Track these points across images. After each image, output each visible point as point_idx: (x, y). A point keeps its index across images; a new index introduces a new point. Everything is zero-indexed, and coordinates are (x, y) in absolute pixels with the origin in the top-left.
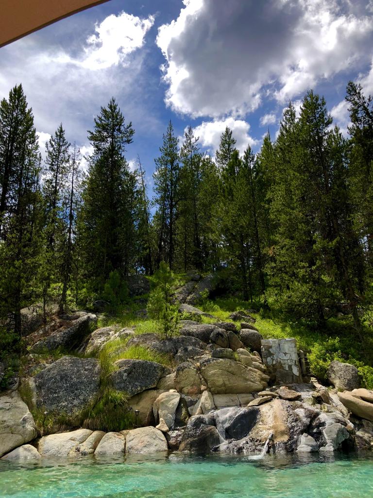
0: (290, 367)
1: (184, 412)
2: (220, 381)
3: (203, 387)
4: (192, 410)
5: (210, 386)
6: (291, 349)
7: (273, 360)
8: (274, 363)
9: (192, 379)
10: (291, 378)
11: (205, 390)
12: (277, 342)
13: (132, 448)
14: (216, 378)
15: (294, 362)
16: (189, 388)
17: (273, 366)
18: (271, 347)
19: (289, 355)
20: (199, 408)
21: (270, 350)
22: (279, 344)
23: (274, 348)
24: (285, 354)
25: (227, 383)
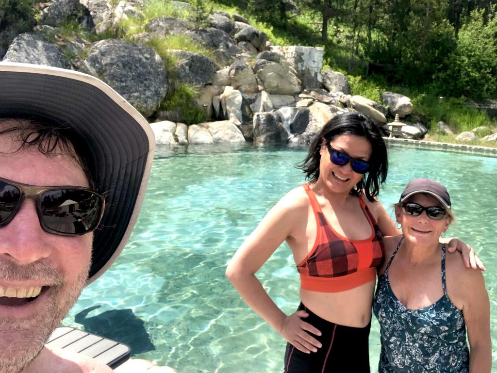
1: (247, 109)
2: (275, 83)
3: (260, 88)
5: (266, 87)
6: (319, 58)
7: (303, 66)
8: (304, 68)
9: (250, 79)
10: (315, 83)
11: (263, 90)
12: (308, 50)
14: (272, 80)
15: (319, 69)
16: (247, 86)
17: (302, 71)
19: (316, 63)
20: (262, 107)
22: (310, 53)
25: (280, 85)
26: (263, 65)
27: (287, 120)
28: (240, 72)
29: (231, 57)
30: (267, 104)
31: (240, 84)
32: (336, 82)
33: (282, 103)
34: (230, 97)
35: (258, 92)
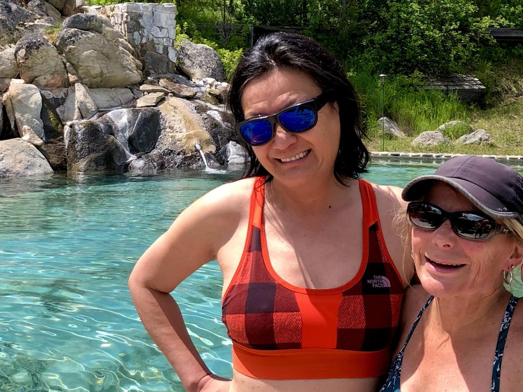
0: (166, 49)
1: (51, 115)
2: (96, 68)
3: (72, 78)
4: (63, 112)
5: (82, 76)
6: (169, 22)
7: (142, 36)
8: (144, 41)
9: (53, 63)
10: (165, 65)
11: (77, 81)
12: (150, 9)
13: (8, 171)
14: (91, 64)
15: (171, 41)
16: (49, 77)
17: (142, 45)
18: (140, 16)
19: (165, 31)
20: (77, 110)
21: (140, 21)
22: (153, 13)
23: (145, 18)
24: (161, 28)
25: (105, 71)
26: (73, 39)
27: (123, 130)
28: (34, 52)
29: (17, 27)
30: (86, 106)
31: (36, 74)
32: (201, 61)
33: (112, 103)
34: (20, 97)
35: (69, 85)
